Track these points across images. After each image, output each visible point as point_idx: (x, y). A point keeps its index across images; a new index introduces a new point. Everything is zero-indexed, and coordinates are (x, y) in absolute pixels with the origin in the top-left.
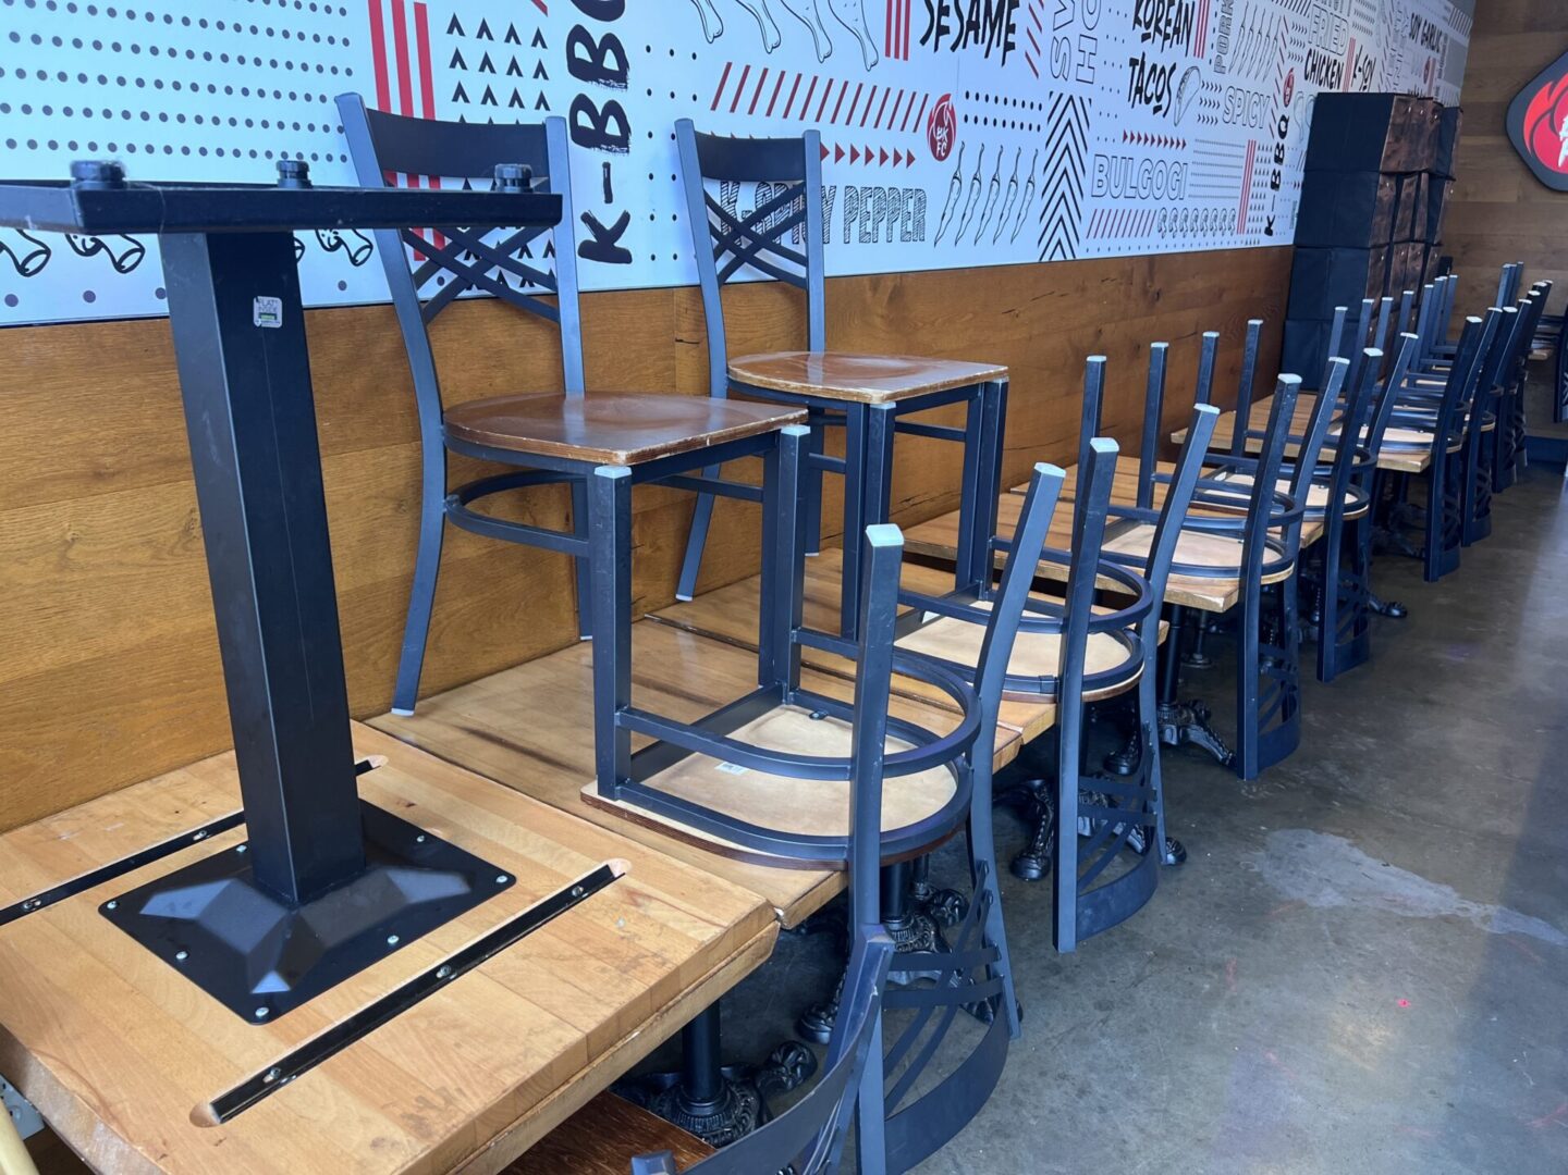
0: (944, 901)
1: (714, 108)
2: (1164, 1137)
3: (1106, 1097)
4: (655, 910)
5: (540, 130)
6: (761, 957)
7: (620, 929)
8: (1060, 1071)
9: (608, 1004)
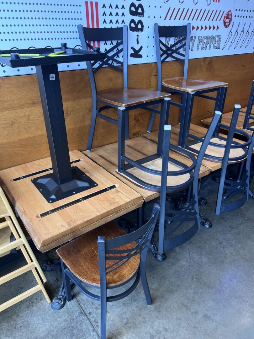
0: (202, 200)
1: (165, 19)
2: (236, 256)
3: (225, 245)
4: (120, 194)
5: (122, 29)
6: (139, 206)
7: (113, 197)
8: (217, 238)
9: (106, 210)
